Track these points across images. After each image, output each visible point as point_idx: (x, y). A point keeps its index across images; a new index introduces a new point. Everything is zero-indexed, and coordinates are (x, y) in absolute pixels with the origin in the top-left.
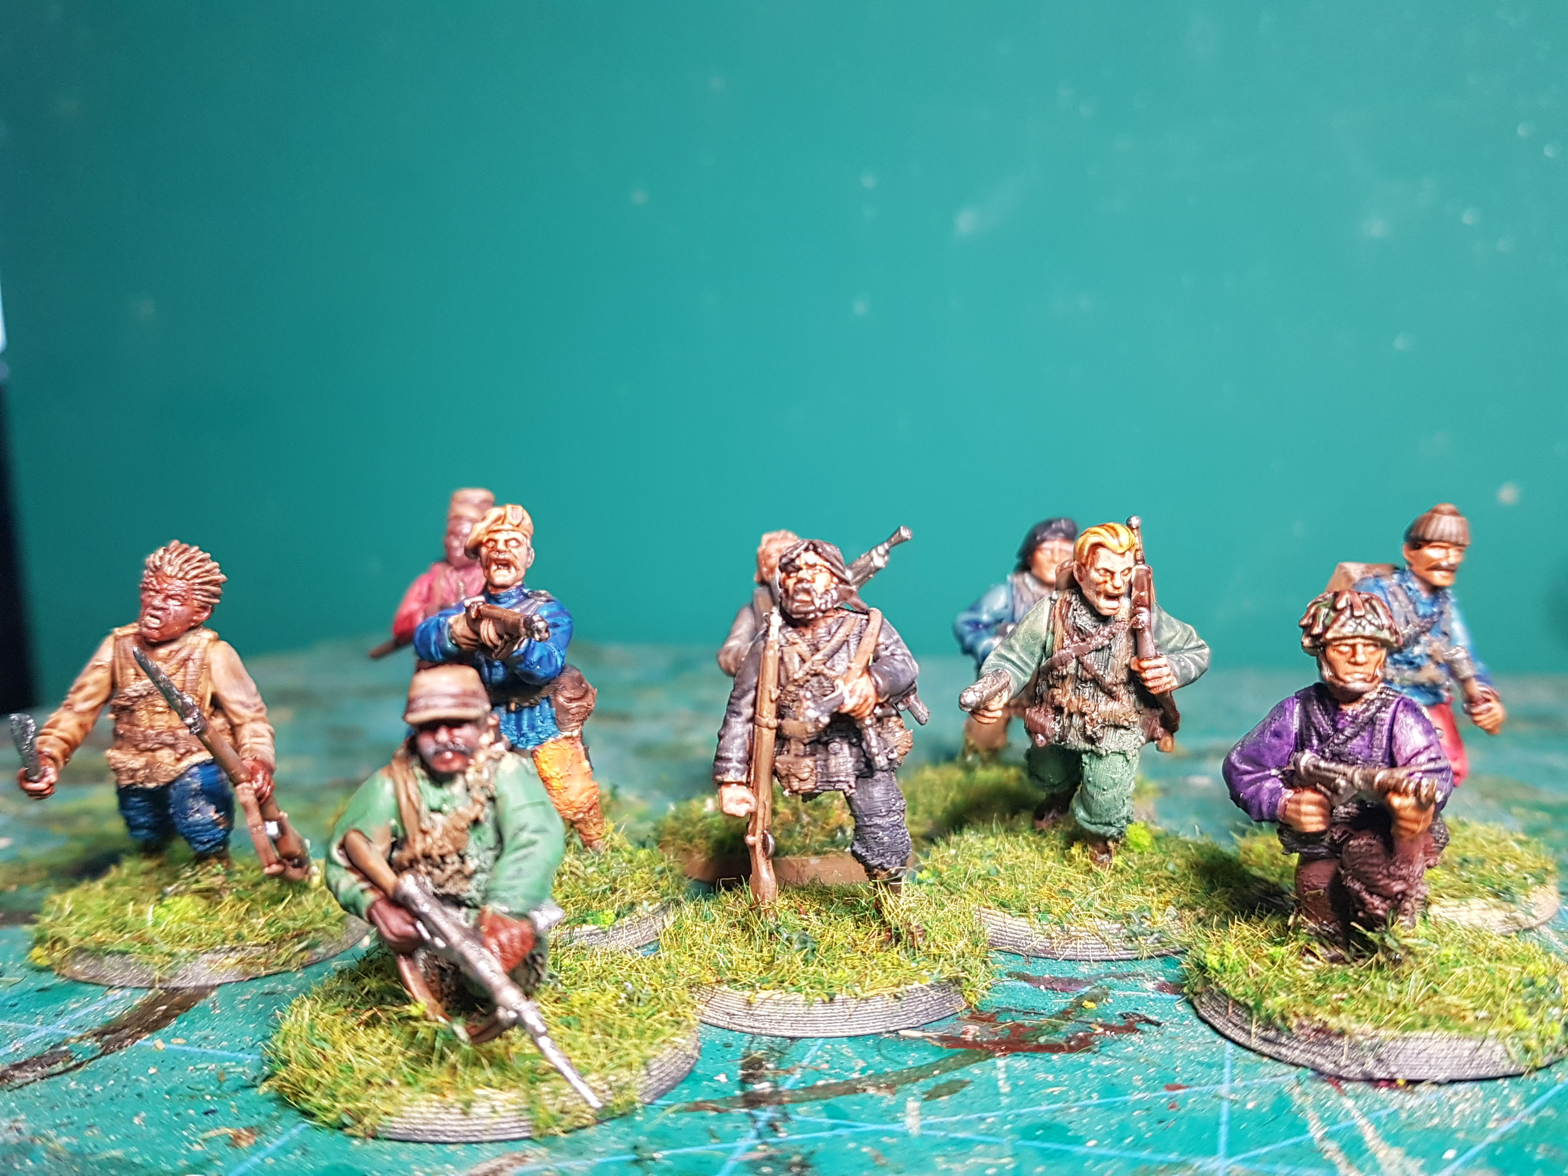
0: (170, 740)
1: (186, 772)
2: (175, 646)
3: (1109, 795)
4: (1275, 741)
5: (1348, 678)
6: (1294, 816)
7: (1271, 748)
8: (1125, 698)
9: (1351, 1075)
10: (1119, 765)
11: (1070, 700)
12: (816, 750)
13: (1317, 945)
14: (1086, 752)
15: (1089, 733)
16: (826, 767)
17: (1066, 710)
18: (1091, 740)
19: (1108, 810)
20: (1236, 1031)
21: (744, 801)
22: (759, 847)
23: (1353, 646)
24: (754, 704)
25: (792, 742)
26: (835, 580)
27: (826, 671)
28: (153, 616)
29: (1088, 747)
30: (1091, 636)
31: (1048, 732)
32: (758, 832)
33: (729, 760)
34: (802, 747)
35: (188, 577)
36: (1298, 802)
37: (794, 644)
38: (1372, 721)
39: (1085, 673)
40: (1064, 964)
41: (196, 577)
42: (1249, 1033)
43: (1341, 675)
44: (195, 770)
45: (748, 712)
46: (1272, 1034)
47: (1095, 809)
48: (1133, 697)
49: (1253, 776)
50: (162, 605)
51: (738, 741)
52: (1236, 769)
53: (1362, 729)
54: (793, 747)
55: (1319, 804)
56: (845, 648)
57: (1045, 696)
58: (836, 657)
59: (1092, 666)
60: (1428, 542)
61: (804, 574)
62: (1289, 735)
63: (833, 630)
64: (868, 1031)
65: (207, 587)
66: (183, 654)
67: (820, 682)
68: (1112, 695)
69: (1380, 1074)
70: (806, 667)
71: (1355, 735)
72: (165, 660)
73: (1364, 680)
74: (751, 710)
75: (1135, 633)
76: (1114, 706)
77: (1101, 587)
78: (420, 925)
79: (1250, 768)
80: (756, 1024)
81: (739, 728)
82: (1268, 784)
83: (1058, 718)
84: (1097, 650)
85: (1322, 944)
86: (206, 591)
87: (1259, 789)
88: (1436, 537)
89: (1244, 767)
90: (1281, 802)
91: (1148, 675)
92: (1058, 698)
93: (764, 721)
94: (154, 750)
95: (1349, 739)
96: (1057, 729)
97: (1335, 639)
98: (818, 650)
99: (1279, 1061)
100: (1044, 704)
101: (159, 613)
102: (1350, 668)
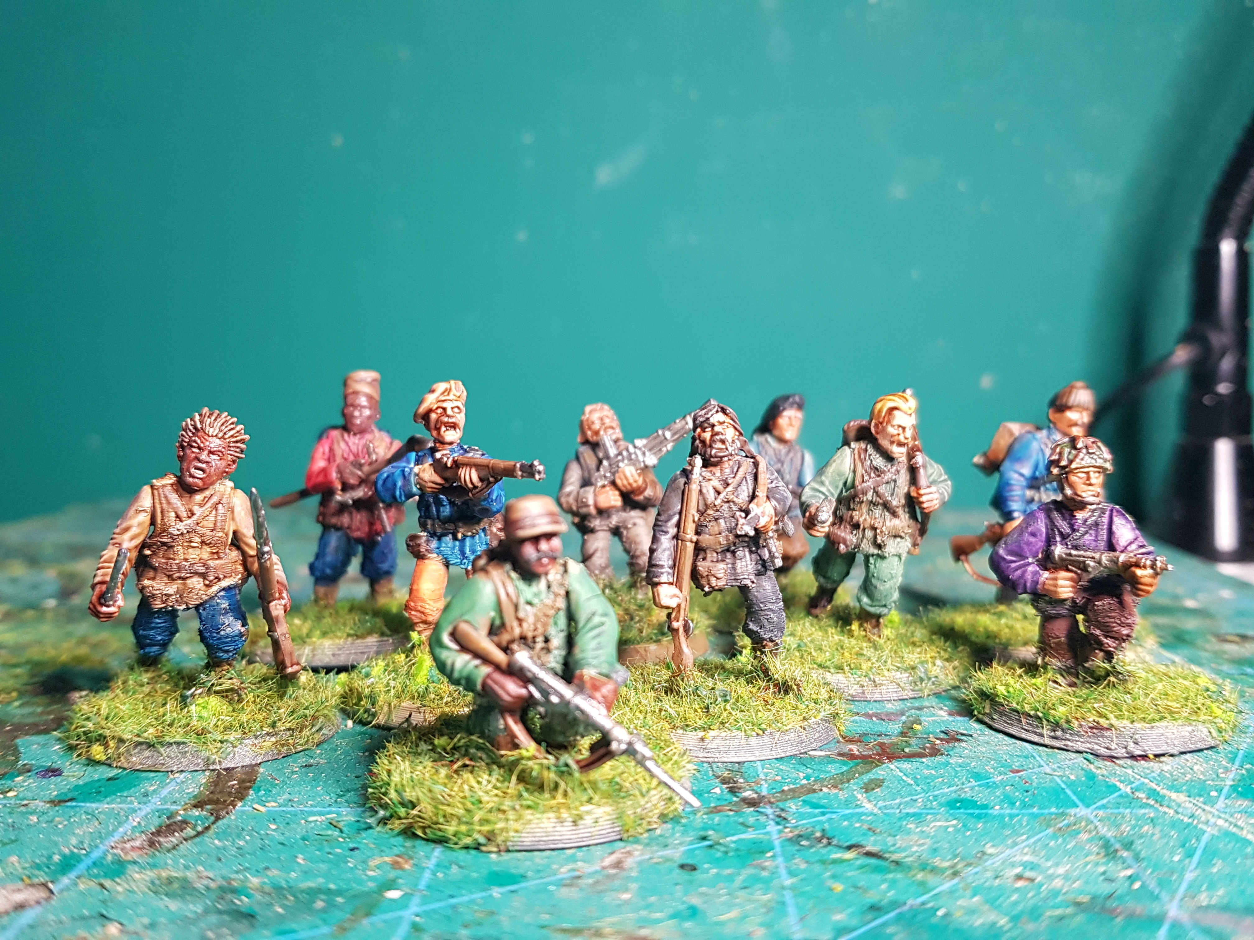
0: (202, 570)
1: (216, 595)
2: (207, 493)
3: (887, 585)
4: (1032, 539)
5: (1084, 495)
6: (1052, 588)
7: (1029, 544)
8: (902, 516)
9: (1119, 755)
10: (896, 564)
11: (865, 519)
12: (726, 557)
13: (1058, 676)
14: (873, 555)
15: (879, 541)
16: (734, 568)
17: (862, 527)
18: (879, 547)
19: (886, 596)
20: (1029, 734)
21: (675, 596)
22: (681, 630)
23: (1087, 473)
24: (678, 525)
25: (708, 552)
26: (737, 433)
27: (735, 499)
28: (197, 468)
29: (876, 551)
30: (883, 472)
31: (848, 543)
32: (681, 619)
33: (662, 566)
34: (715, 555)
35: (226, 436)
36: (1055, 579)
37: (710, 480)
38: (1096, 524)
39: (878, 499)
40: (874, 704)
41: (232, 436)
42: (1042, 735)
43: (1079, 493)
44: (222, 593)
45: (673, 531)
46: (1059, 733)
47: (877, 595)
48: (907, 516)
49: (1018, 564)
50: (208, 459)
51: (667, 553)
52: (1004, 559)
53: (1090, 529)
54: (709, 555)
55: (1071, 579)
56: (744, 482)
57: (845, 517)
58: (739, 489)
59: (884, 494)
60: (1069, 408)
61: (717, 429)
62: (1041, 535)
63: (735, 470)
64: (788, 754)
65: (239, 445)
66: (215, 499)
67: (730, 507)
68: (894, 514)
69: (1138, 752)
70: (722, 496)
71: (1086, 532)
72: (201, 505)
73: (1094, 496)
74: (675, 530)
75: (913, 471)
76: (896, 522)
77: (896, 438)
78: (532, 688)
79: (1014, 559)
80: (709, 755)
81: (666, 542)
82: (1030, 569)
83: (855, 532)
84: (887, 483)
85: (1062, 676)
86: (238, 447)
87: (1024, 572)
88: (1076, 404)
89: (1010, 558)
90: (1042, 579)
91: (923, 499)
92: (856, 518)
93: (688, 537)
94: (184, 579)
95: (1083, 535)
96: (855, 540)
97: (1076, 469)
98: (728, 485)
99: (1067, 750)
100: (844, 523)
101: (204, 466)
102: (1086, 488)
